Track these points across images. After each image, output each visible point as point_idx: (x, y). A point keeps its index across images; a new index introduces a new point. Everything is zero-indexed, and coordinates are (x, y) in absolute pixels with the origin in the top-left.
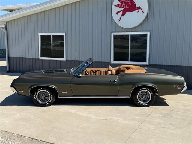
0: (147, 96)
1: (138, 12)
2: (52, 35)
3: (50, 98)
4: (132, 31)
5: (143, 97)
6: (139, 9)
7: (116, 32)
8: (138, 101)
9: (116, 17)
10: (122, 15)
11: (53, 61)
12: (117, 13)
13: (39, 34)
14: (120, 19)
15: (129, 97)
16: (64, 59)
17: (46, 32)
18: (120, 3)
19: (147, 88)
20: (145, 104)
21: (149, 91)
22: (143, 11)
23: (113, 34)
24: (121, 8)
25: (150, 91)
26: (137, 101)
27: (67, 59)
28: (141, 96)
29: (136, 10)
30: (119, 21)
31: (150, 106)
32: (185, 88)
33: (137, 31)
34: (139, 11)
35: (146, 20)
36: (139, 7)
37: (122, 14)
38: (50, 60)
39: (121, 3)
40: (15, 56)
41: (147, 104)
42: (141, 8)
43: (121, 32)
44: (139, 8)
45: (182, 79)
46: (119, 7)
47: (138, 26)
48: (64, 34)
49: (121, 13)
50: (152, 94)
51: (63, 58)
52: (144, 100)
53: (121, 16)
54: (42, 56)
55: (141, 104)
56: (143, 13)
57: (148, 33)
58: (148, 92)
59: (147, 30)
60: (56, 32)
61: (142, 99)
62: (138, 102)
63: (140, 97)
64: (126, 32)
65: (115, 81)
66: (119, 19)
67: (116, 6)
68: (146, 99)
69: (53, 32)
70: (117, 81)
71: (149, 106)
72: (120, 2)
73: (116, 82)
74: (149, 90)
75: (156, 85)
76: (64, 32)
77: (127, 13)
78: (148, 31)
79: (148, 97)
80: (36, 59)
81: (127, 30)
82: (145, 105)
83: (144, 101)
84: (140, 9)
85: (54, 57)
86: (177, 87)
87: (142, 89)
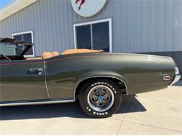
0: (106, 96)
2: (22, 34)
4: (93, 20)
5: (98, 99)
7: (78, 23)
8: (90, 108)
10: (81, 4)
12: (76, 2)
13: (13, 35)
14: (79, 8)
15: (72, 101)
16: (33, 56)
17: (17, 32)
19: (104, 82)
20: (103, 112)
21: (109, 87)
25: (111, 86)
26: (88, 108)
28: (95, 97)
30: (79, 10)
31: (113, 115)
32: (177, 78)
37: (81, 2)
41: (106, 113)
45: (169, 61)
48: (32, 32)
50: (115, 92)
52: (101, 104)
55: (95, 113)
57: (110, 20)
58: (108, 90)
60: (26, 31)
61: (97, 102)
62: (90, 110)
63: (93, 99)
64: (87, 21)
65: (38, 72)
68: (104, 102)
70: (42, 72)
71: (111, 116)
73: (40, 73)
75: (122, 74)
76: (32, 30)
78: (110, 17)
79: (108, 99)
83: (101, 106)
86: (163, 77)
87: (96, 84)
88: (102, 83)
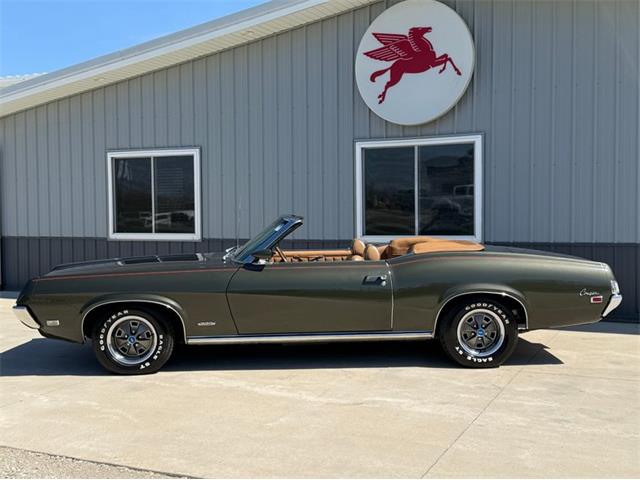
0: (490, 329)
1: (441, 71)
2: (154, 158)
3: (156, 344)
4: (422, 136)
5: (475, 334)
6: (445, 62)
7: (371, 138)
8: (461, 348)
9: (369, 92)
10: (389, 85)
11: (157, 243)
12: (373, 78)
13: (110, 155)
14: (383, 96)
15: (428, 335)
16: (196, 236)
17: (131, 149)
18: (383, 46)
19: (488, 303)
20: (485, 357)
21: (496, 312)
22: (456, 69)
23: (359, 146)
24: (386, 60)
25: (500, 312)
26: (457, 348)
27: (205, 236)
28: (469, 330)
29: (435, 65)
30: (381, 102)
32: (616, 301)
33: (441, 135)
34: (444, 68)
35: (469, 98)
36: (446, 56)
37: (389, 80)
38: (144, 243)
39: (384, 44)
40: (23, 233)
41: (491, 359)
42: (450, 60)
43: (388, 138)
44: (445, 59)
45: (604, 269)
46: (379, 59)
47: (441, 118)
48: (195, 153)
49: (387, 77)
50: (507, 322)
51: (193, 232)
52: (480, 345)
53: (386, 88)
54: (119, 229)
55: (469, 358)
56: (459, 73)
57: (478, 141)
58: (493, 318)
59: (474, 129)
60: (169, 147)
61: (474, 341)
62: (461, 352)
63: (465, 336)
64: (405, 137)
66: (380, 96)
67: (367, 54)
68: (485, 339)
69: (157, 148)
70: (387, 281)
71: (498, 367)
72: (380, 41)
73: (384, 283)
74: (495, 308)
75: (521, 292)
76: (195, 146)
77: (406, 77)
78: (477, 132)
79: (493, 335)
80: (96, 240)
81: (407, 132)
82: (485, 360)
83: (479, 347)
84: (448, 63)
85: (160, 230)
86: (589, 297)
87: (473, 306)
88: (485, 305)
